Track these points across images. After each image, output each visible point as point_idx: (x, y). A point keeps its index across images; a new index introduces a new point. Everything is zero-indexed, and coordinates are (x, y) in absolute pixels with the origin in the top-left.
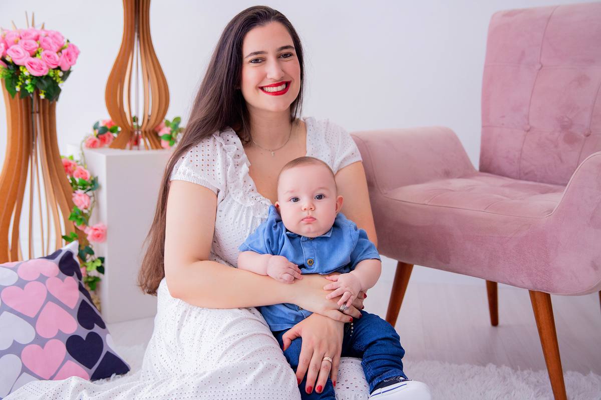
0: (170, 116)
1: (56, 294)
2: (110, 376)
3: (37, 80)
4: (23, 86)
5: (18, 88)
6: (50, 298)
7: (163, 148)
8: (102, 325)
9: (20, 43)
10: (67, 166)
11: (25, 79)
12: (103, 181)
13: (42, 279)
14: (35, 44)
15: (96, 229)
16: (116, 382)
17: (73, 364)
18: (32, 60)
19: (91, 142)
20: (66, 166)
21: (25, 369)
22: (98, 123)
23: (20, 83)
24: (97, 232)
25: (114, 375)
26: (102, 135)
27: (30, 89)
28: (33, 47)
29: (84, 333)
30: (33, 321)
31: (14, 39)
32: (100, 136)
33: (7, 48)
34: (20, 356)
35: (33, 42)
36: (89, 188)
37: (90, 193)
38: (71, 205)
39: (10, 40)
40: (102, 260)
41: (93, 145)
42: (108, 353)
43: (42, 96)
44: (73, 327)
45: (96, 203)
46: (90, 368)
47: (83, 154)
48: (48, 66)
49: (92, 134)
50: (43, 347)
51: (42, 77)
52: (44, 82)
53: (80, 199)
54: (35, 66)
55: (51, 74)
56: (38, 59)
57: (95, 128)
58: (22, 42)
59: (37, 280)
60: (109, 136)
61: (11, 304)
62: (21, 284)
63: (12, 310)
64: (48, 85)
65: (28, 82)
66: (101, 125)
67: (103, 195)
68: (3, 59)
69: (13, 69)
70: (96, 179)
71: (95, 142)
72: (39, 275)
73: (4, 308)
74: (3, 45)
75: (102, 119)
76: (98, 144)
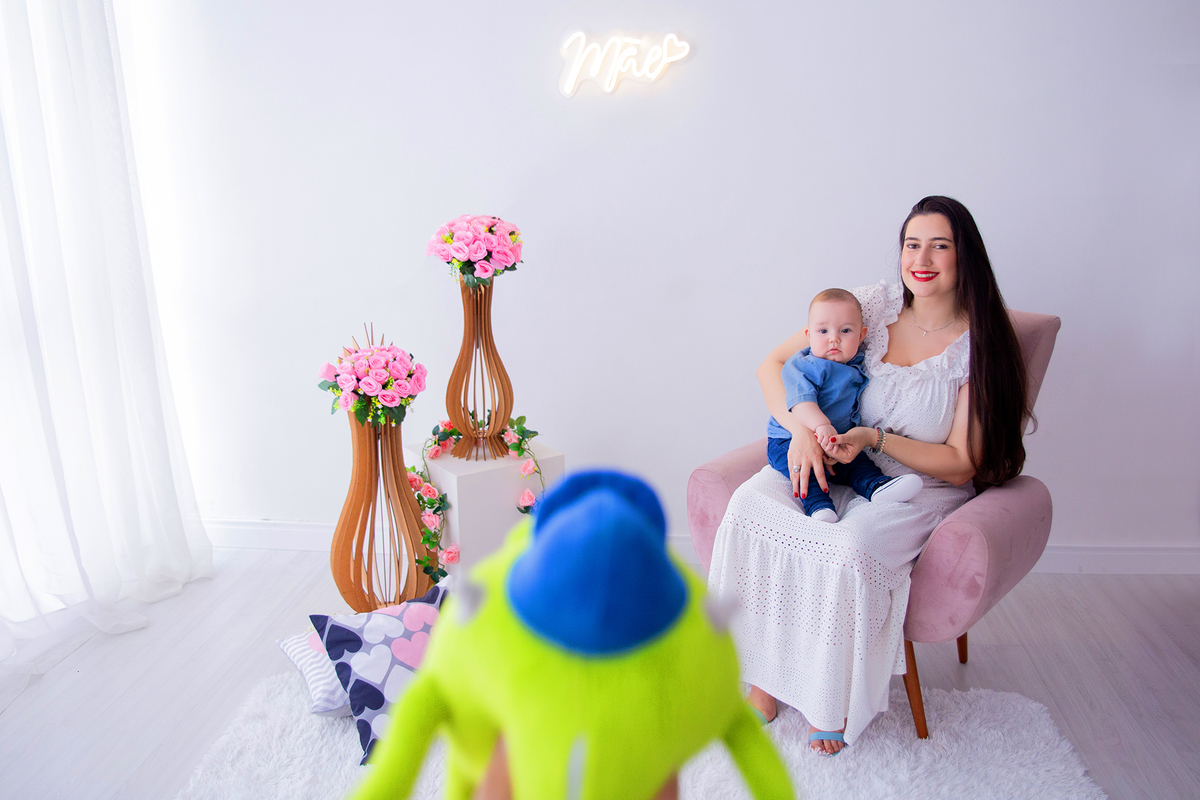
3: (388, 410)
4: (376, 417)
5: (370, 419)
7: (511, 459)
9: (370, 374)
10: (412, 482)
11: (377, 410)
12: (453, 498)
13: (426, 628)
14: (385, 373)
15: (450, 552)
18: (384, 392)
19: (434, 451)
22: (437, 427)
23: (371, 415)
24: (451, 555)
26: (443, 438)
27: (382, 420)
28: (384, 377)
31: (365, 369)
32: (441, 443)
33: (358, 380)
35: (383, 371)
36: (437, 506)
37: (439, 513)
38: (421, 525)
39: (361, 371)
41: (436, 455)
43: (393, 424)
45: (445, 521)
47: (426, 465)
48: (400, 397)
49: (433, 441)
51: (393, 407)
52: (394, 411)
53: (431, 520)
54: (388, 399)
56: (391, 391)
57: (435, 434)
58: (372, 373)
59: (421, 630)
60: (450, 440)
61: (401, 658)
62: (408, 635)
63: (402, 664)
64: (397, 414)
65: (379, 412)
66: (441, 429)
67: (454, 515)
68: (355, 392)
69: (366, 401)
70: (445, 496)
71: (437, 451)
72: (423, 625)
73: (395, 661)
74: (354, 377)
75: (442, 420)
76: (440, 452)
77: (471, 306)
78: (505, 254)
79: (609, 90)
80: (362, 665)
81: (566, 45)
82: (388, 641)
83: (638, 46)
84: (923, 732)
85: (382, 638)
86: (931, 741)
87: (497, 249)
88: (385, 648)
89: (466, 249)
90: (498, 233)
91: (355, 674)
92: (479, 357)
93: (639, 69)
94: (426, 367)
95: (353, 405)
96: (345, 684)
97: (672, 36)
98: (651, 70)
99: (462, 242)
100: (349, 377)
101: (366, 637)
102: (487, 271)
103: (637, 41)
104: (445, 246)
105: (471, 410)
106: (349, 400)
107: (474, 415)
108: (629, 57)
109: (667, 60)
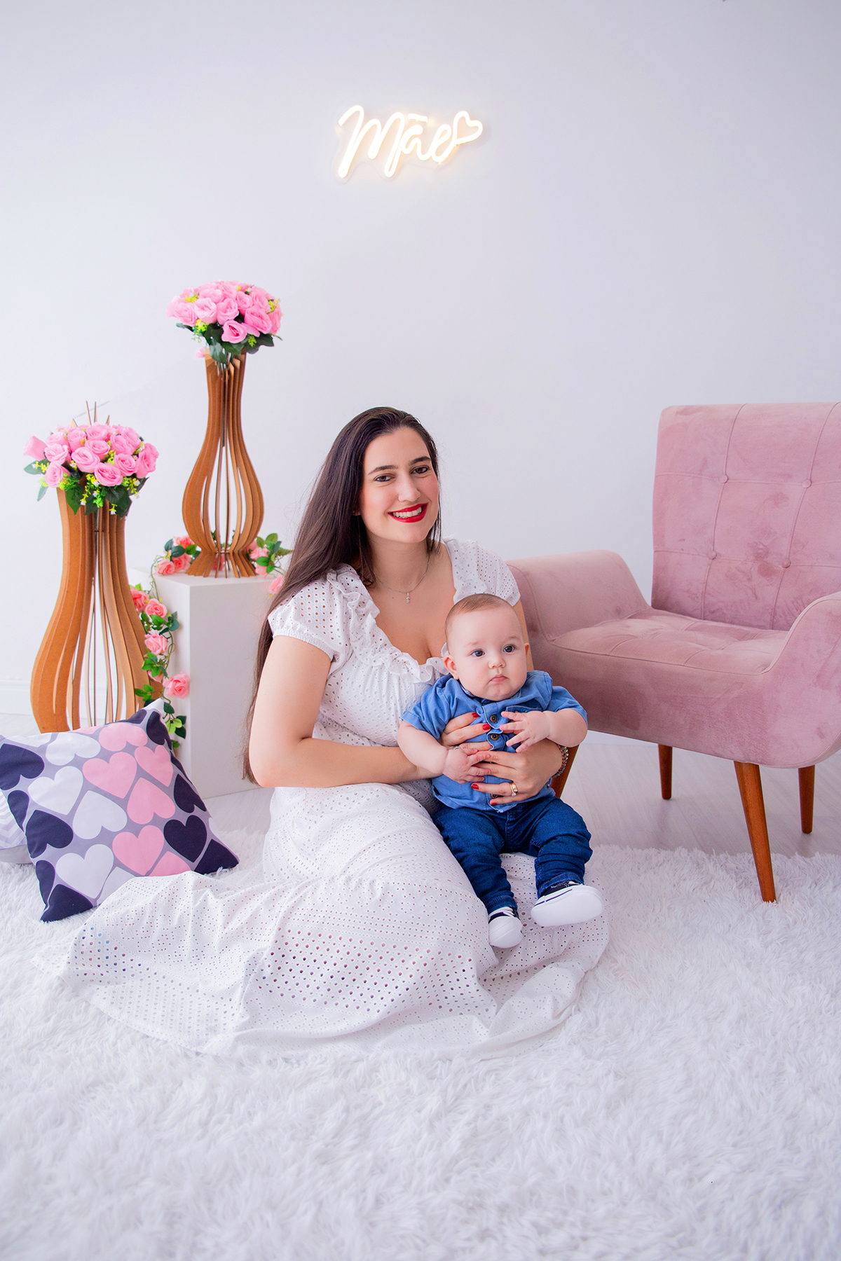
0: (263, 534)
1: (147, 769)
2: (216, 871)
3: (107, 491)
4: (91, 499)
5: (83, 502)
6: (141, 773)
7: (256, 574)
8: (203, 808)
9: (87, 444)
11: (92, 490)
12: (184, 617)
13: (130, 749)
14: (105, 446)
15: (177, 681)
16: (223, 877)
17: (173, 857)
18: (104, 466)
19: (165, 567)
20: (135, 599)
21: (117, 863)
22: (171, 542)
23: (86, 495)
24: (178, 685)
25: (220, 869)
26: (178, 556)
27: (99, 503)
28: (103, 449)
29: (183, 817)
30: (123, 803)
31: (80, 439)
32: (174, 559)
33: (71, 450)
34: (110, 846)
35: (103, 443)
36: (165, 627)
37: (167, 634)
38: (144, 650)
39: (74, 441)
40: (183, 719)
41: (167, 571)
42: (213, 842)
43: (113, 511)
44: (170, 810)
45: (174, 646)
46: (193, 861)
47: (154, 582)
48: (122, 474)
49: (164, 556)
50: (137, 835)
51: (113, 487)
52: (115, 493)
53: (155, 641)
54: (106, 474)
55: (126, 483)
56: (110, 465)
57: (167, 549)
58: (89, 443)
59: (123, 751)
60: (185, 558)
61: (96, 782)
62: (105, 755)
63: (97, 790)
64: (120, 497)
65: (96, 493)
66: (175, 544)
67: (185, 638)
68: (66, 466)
69: (78, 478)
70: (175, 615)
71: (169, 566)
72: (125, 744)
73: (87, 786)
74: (66, 447)
75: (177, 536)
76: (173, 569)
77: (217, 394)
78: (261, 317)
79: (389, 174)
80: (40, 792)
81: (342, 121)
82: (78, 762)
83: (423, 124)
84: (769, 894)
85: (71, 758)
86: (780, 904)
87: (253, 309)
88: (74, 771)
89: (214, 306)
90: (253, 294)
91: (34, 803)
92: (225, 455)
93: (424, 152)
94: (158, 449)
95: (63, 479)
96: (19, 817)
97: (464, 114)
98: (439, 152)
99: (209, 299)
100: (59, 447)
101: (49, 757)
102: (238, 335)
103: (424, 118)
104: (188, 306)
105: (213, 529)
106: (57, 474)
107: (216, 536)
108: (414, 137)
109: (457, 141)
